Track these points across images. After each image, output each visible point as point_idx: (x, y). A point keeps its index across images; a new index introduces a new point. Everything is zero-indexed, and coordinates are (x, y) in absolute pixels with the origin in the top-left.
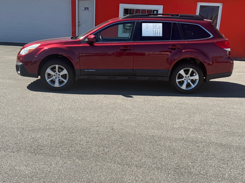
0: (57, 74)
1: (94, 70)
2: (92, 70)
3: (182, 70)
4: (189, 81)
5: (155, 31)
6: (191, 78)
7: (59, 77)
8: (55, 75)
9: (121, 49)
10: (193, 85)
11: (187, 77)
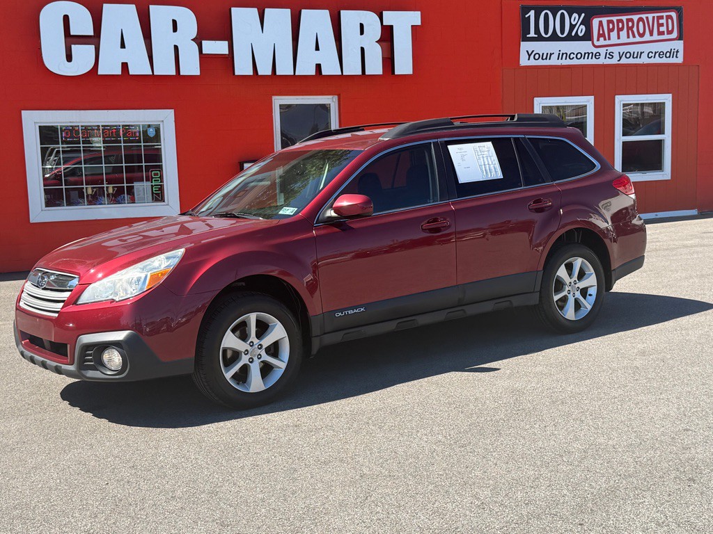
0: (252, 344)
1: (362, 309)
2: (355, 311)
3: (563, 267)
4: (578, 294)
5: (483, 166)
6: (582, 285)
7: (260, 355)
8: (247, 350)
9: (424, 227)
10: (588, 304)
11: (573, 284)
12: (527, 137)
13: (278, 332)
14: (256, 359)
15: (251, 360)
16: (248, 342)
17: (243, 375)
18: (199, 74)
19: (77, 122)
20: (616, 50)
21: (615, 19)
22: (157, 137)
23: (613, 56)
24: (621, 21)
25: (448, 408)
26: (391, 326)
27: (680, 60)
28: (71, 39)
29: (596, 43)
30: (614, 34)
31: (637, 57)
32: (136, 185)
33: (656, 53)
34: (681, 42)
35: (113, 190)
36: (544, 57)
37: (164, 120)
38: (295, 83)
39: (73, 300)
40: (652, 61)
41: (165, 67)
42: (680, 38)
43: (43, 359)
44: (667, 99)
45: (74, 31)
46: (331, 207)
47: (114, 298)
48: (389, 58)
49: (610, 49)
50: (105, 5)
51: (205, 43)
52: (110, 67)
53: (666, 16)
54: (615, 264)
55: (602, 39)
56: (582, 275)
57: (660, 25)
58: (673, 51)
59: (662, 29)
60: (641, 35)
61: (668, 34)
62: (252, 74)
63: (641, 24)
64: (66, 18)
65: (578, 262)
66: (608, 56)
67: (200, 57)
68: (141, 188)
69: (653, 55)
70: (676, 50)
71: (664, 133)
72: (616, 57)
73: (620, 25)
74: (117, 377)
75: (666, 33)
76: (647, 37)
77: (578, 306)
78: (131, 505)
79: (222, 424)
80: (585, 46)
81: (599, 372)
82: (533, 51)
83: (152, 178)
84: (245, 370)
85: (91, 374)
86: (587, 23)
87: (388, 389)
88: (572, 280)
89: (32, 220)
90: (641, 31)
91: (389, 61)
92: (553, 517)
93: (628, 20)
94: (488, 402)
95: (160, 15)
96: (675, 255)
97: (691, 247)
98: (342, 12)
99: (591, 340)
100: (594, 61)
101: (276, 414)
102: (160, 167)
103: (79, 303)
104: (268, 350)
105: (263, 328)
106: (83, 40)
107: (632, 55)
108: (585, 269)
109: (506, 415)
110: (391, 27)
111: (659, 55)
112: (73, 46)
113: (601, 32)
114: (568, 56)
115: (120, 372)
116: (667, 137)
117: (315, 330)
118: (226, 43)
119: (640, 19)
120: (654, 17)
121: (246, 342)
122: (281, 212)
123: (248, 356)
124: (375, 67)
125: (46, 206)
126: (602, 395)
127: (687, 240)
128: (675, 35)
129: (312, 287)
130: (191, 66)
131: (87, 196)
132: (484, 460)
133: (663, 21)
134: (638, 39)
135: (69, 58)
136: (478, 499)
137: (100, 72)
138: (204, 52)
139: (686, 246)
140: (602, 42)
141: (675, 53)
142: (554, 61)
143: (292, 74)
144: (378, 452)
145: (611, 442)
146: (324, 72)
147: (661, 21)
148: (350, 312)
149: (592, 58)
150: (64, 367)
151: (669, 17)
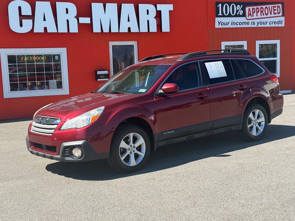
0: (131, 146)
1: (173, 131)
2: (171, 132)
3: (251, 113)
4: (257, 125)
5: (219, 72)
6: (259, 121)
7: (134, 150)
8: (129, 149)
9: (197, 97)
10: (261, 129)
11: (255, 120)
12: (235, 59)
13: (141, 141)
14: (132, 152)
15: (131, 153)
16: (130, 145)
17: (127, 159)
18: (77, 32)
19: (24, 54)
20: (256, 21)
21: (255, 7)
22: (59, 60)
23: (255, 24)
24: (258, 8)
25: (214, 171)
26: (184, 138)
27: (283, 25)
28: (22, 17)
29: (248, 18)
30: (255, 14)
31: (265, 24)
32: (50, 81)
33: (273, 22)
34: (284, 17)
35: (40, 83)
36: (226, 24)
37: (62, 52)
38: (119, 36)
39: (59, 128)
40: (271, 26)
41: (63, 29)
42: (283, 16)
43: (43, 153)
44: (278, 42)
45: (23, 13)
46: (161, 89)
47: (77, 127)
48: (159, 25)
49: (253, 21)
50: (37, 2)
51: (80, 18)
52: (39, 29)
53: (277, 6)
54: (272, 112)
55: (250, 16)
56: (259, 117)
57: (275, 10)
58: (280, 21)
59: (275, 12)
60: (267, 14)
61: (278, 14)
62: (100, 32)
63: (266, 9)
64: (20, 8)
65: (257, 112)
66: (253, 23)
67: (78, 25)
68: (52, 83)
69: (272, 23)
70: (281, 21)
71: (277, 57)
72: (256, 24)
73: (258, 10)
74: (79, 160)
75: (277, 13)
76: (269, 15)
77: (257, 130)
78: (99, 209)
79: (121, 179)
80: (243, 19)
81: (272, 156)
82: (221, 22)
83: (57, 78)
84: (128, 157)
85: (68, 159)
86: (244, 9)
87: (186, 164)
88: (255, 119)
89: (5, 97)
90: (267, 13)
91: (159, 26)
92: (273, 209)
93: (261, 8)
94: (230, 168)
95: (61, 6)
96: (288, 109)
97: (294, 106)
98: (139, 5)
99: (264, 144)
100: (247, 26)
101: (142, 175)
102: (61, 73)
103: (61, 129)
104: (137, 148)
105: (135, 139)
106: (27, 17)
107: (263, 23)
108: (260, 114)
109: (240, 173)
110: (160, 11)
111: (274, 23)
112: (23, 20)
113: (250, 13)
114: (236, 23)
115: (80, 157)
116: (278, 59)
117: (156, 140)
118: (89, 19)
119: (266, 8)
120: (272, 7)
121: (129, 145)
122: (139, 91)
123: (130, 151)
124: (154, 29)
125: (11, 91)
126: (277, 165)
127: (291, 103)
128: (281, 14)
129: (154, 122)
130: (74, 29)
131: (29, 86)
132: (237, 190)
133: (276, 8)
134: (265, 16)
135: (21, 25)
136: (241, 203)
137: (35, 31)
138: (80, 22)
139: (291, 106)
140: (250, 17)
141: (281, 22)
142: (230, 26)
143: (118, 32)
144: (192, 188)
145: (287, 182)
146: (132, 31)
147: (275, 8)
148: (169, 132)
149: (246, 24)
150: (55, 156)
151: (278, 7)
